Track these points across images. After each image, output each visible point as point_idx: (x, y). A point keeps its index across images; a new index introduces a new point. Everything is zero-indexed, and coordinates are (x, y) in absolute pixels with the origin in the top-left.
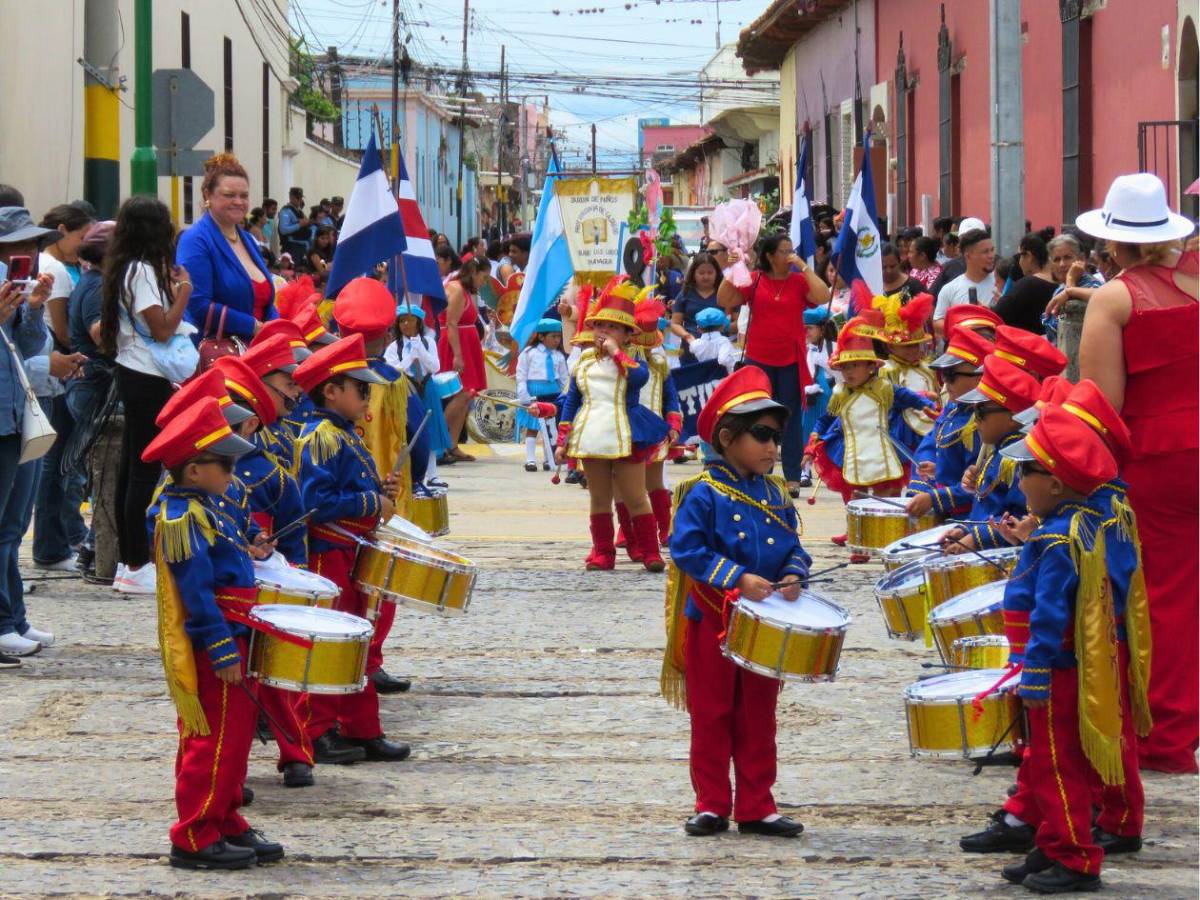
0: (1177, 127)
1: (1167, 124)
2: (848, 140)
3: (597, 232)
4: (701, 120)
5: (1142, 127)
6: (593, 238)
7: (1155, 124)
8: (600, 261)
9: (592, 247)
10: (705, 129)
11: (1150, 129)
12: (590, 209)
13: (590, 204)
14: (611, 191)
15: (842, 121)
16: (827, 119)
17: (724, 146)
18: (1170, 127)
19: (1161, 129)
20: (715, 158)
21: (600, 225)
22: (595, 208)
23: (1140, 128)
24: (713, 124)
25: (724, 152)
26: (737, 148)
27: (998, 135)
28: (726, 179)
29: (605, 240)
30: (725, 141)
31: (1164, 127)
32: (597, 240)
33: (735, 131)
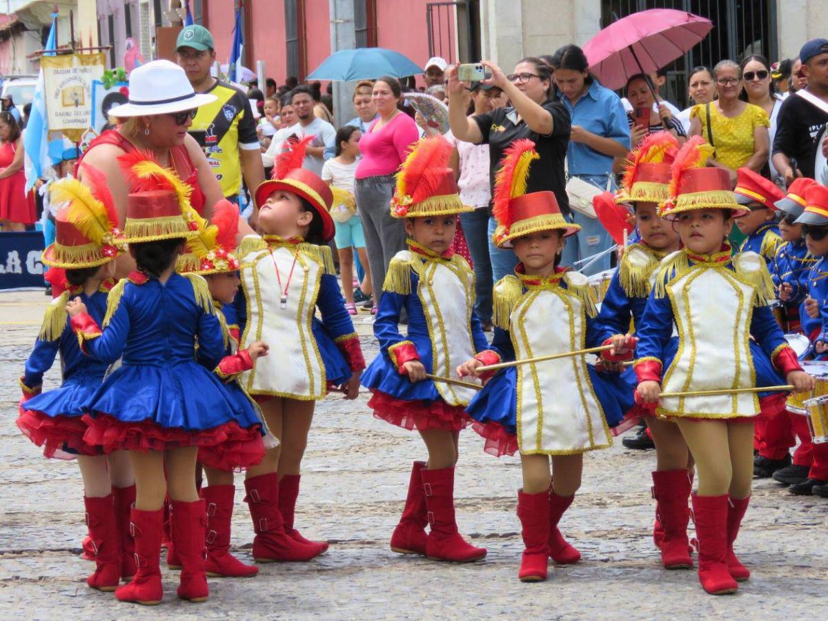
0: (455, 6)
1: (448, 4)
2: (146, 21)
3: (76, 98)
4: (8, 10)
5: (430, 7)
6: (73, 102)
7: (439, 5)
8: (79, 121)
9: (72, 109)
10: (11, 16)
11: (435, 8)
12: (71, 79)
13: (72, 75)
14: (88, 64)
15: (140, 8)
16: (127, 7)
17: (25, 29)
18: (450, 6)
19: (443, 8)
20: (18, 39)
21: (79, 92)
22: (75, 78)
23: (428, 8)
24: (18, 13)
25: (25, 34)
26: (38, 31)
27: (336, 14)
28: (29, 54)
29: (83, 104)
30: (26, 25)
31: (445, 7)
32: (77, 104)
33: (36, 18)
